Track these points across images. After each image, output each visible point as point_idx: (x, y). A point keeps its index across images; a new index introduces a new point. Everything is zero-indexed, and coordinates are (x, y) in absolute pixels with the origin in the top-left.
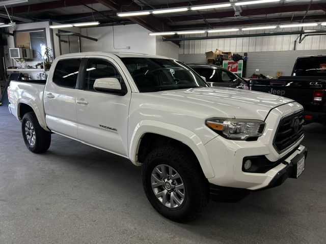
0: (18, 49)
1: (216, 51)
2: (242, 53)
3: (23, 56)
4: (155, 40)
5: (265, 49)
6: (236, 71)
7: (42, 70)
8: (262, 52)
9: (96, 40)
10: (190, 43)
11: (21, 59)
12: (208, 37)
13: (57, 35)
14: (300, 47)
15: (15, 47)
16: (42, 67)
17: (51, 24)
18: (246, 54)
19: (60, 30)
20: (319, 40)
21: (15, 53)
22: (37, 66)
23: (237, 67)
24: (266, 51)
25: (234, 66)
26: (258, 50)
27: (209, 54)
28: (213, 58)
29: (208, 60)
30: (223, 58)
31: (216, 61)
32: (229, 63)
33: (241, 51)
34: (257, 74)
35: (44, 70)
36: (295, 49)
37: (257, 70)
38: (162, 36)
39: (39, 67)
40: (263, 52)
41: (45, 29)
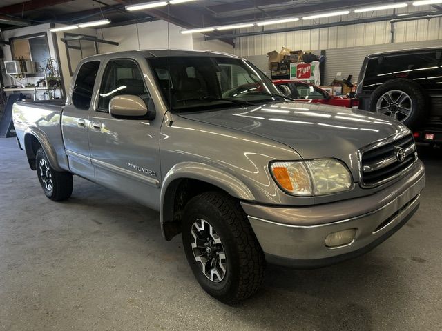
0: (15, 61)
1: (283, 50)
2: (319, 50)
3: (22, 72)
4: (191, 40)
5: (350, 44)
6: (309, 77)
7: (44, 88)
8: (346, 48)
9: (117, 44)
10: (248, 41)
11: (19, 75)
12: (264, 32)
13: (62, 40)
14: (399, 38)
15: (13, 60)
16: (45, 85)
17: (53, 26)
18: (323, 52)
19: (66, 34)
20: (426, 26)
21: (11, 68)
22: (38, 83)
23: (309, 70)
24: (352, 46)
25: (306, 70)
26: (341, 45)
27: (272, 54)
28: (277, 60)
29: (271, 63)
30: (291, 59)
31: (282, 64)
32: (299, 66)
33: (317, 49)
34: (339, 79)
36: (392, 41)
37: (339, 74)
38: (201, 33)
39: (41, 84)
40: (339, 49)
41: (45, 33)
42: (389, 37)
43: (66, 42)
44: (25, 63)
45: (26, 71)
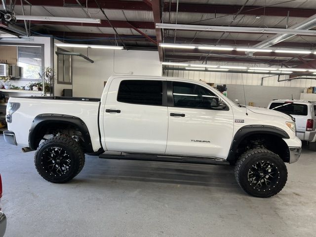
0: (5, 65)
3: (9, 75)
4: (161, 68)
8: (237, 85)
9: (92, 62)
11: (6, 77)
13: (56, 53)
16: (40, 89)
19: (59, 49)
22: (32, 87)
24: (240, 84)
26: (234, 82)
35: (43, 92)
36: (262, 85)
39: (35, 88)
41: (43, 45)
42: (260, 82)
43: (58, 55)
44: (11, 66)
45: (12, 75)
